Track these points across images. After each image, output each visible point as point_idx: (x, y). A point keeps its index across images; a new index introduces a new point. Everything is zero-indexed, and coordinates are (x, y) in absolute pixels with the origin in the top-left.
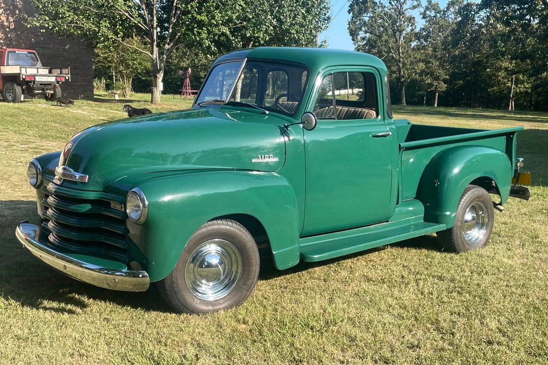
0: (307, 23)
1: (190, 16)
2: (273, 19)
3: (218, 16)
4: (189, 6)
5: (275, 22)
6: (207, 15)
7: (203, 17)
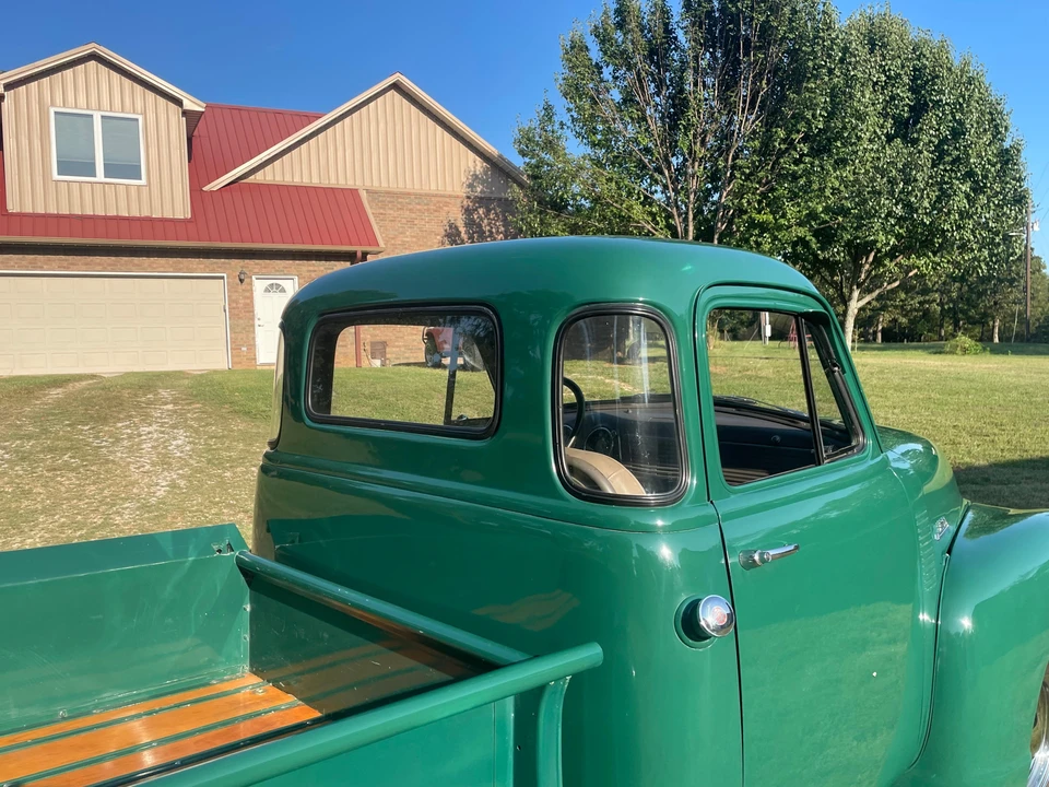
0: (979, 210)
1: (745, 217)
2: (896, 204)
3: (791, 210)
4: (744, 201)
5: (899, 210)
6: (772, 212)
7: (766, 217)
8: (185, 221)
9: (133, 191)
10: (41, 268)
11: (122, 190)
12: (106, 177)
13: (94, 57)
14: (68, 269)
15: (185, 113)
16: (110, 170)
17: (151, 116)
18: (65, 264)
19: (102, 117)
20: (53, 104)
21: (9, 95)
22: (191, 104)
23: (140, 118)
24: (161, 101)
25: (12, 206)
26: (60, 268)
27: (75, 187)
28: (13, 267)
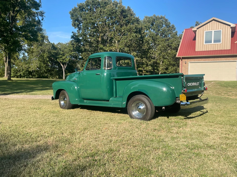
8: (229, 50)
9: (219, 45)
10: (200, 61)
11: (217, 45)
12: (214, 43)
13: (214, 20)
14: (205, 61)
15: (231, 28)
16: (215, 41)
17: (224, 29)
18: (204, 60)
19: (214, 31)
20: (205, 31)
21: (197, 30)
22: (233, 25)
23: (222, 30)
24: (227, 26)
25: (196, 50)
26: (203, 61)
27: (208, 46)
28: (195, 61)
